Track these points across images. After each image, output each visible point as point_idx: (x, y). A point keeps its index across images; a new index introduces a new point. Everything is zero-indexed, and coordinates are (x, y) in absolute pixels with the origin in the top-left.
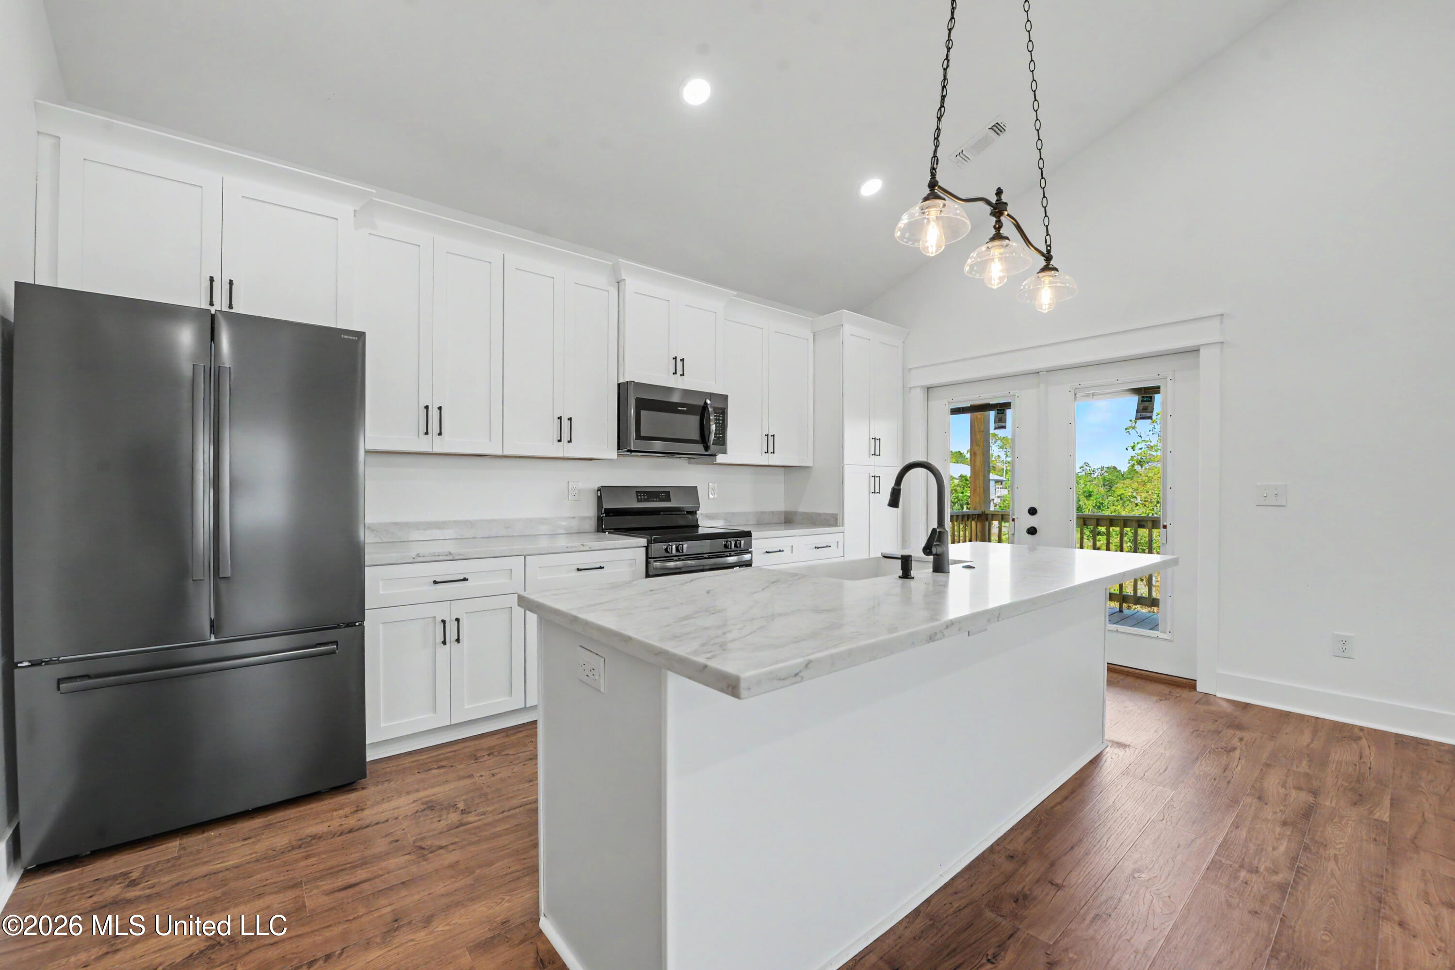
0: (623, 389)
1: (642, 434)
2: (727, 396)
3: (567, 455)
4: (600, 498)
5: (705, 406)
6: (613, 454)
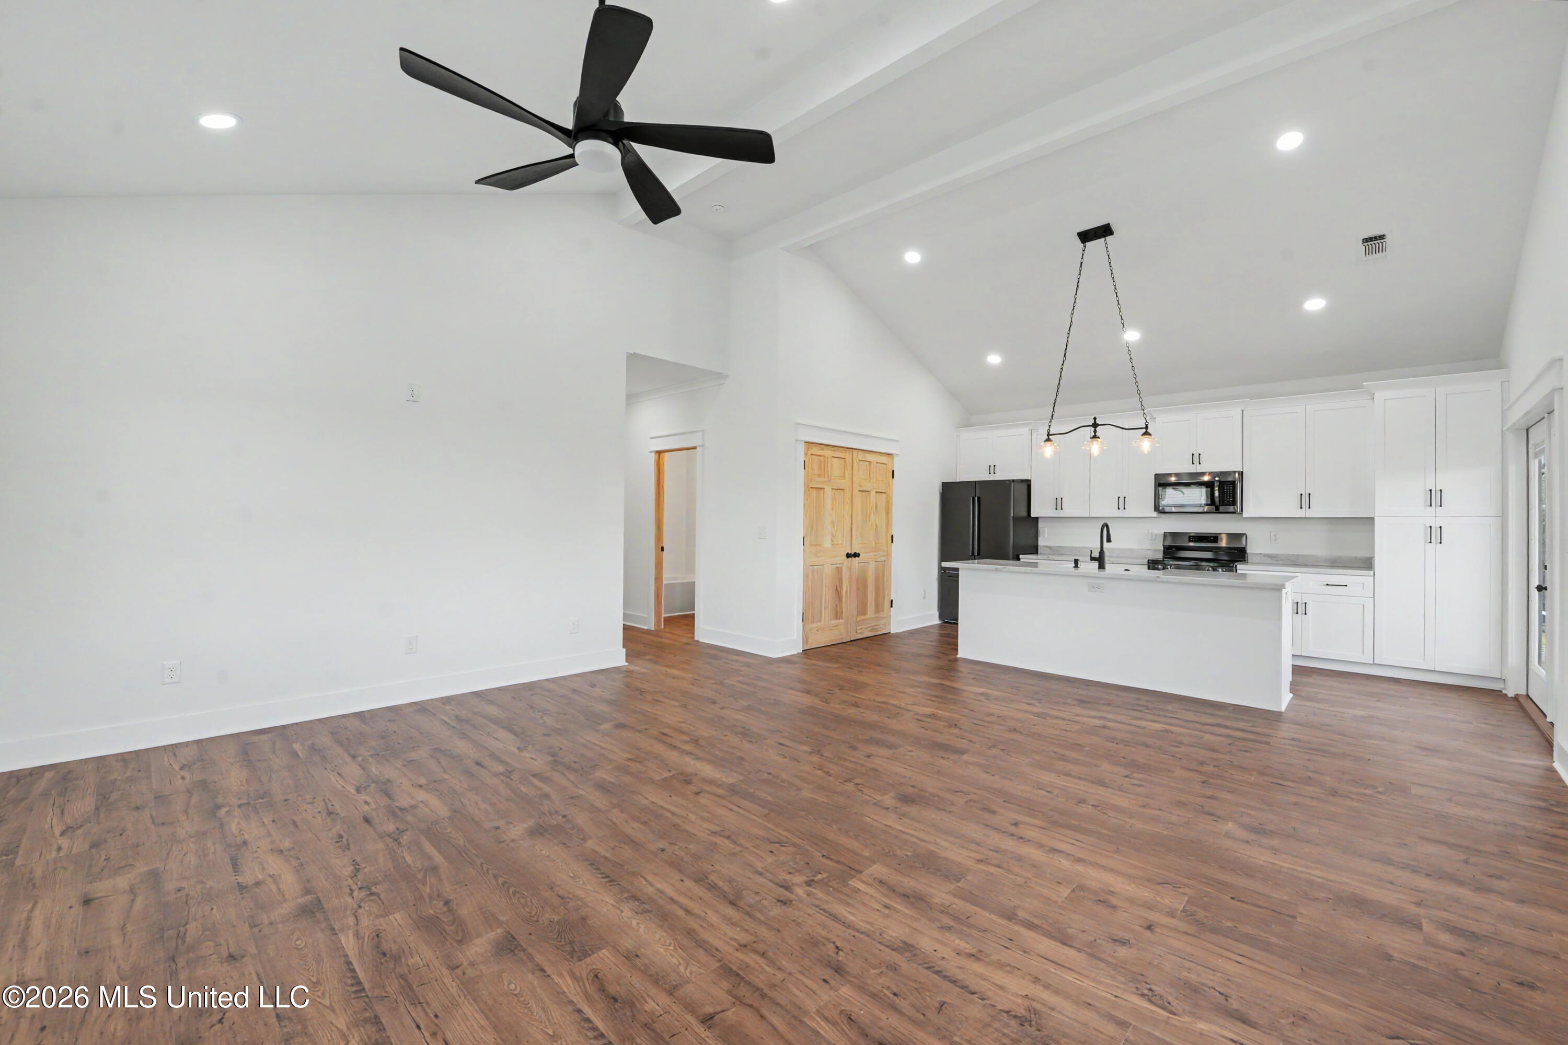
0: (1155, 477)
3: (1124, 516)
4: (1164, 540)
5: (1214, 482)
6: (1153, 514)
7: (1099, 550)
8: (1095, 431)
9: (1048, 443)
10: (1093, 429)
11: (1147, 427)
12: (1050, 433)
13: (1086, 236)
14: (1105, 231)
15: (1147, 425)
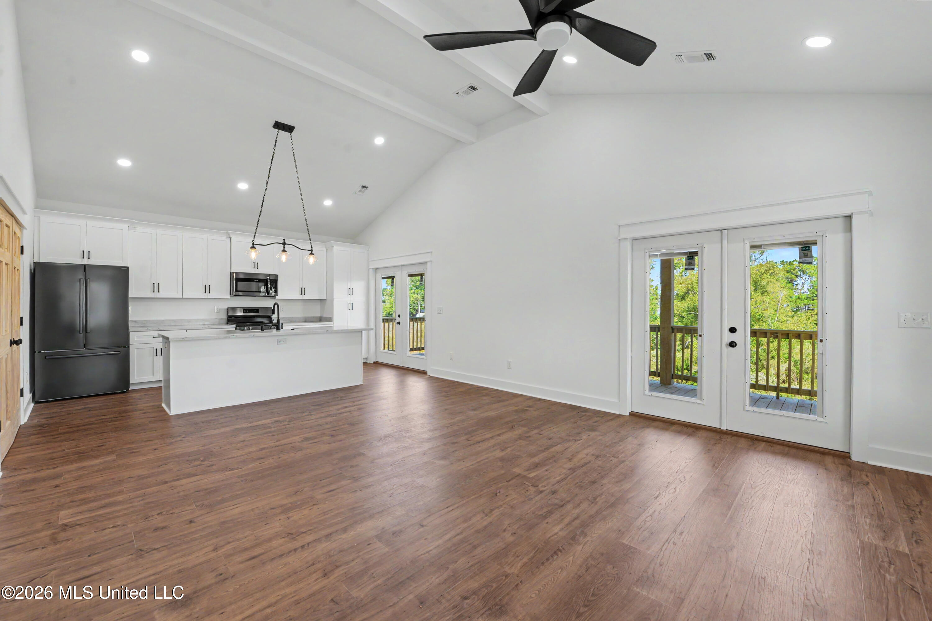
0: (231, 274)
1: (238, 290)
2: (278, 275)
3: (208, 297)
4: (228, 312)
5: (267, 279)
6: (228, 296)
7: (277, 319)
8: (284, 247)
9: (253, 250)
10: (283, 246)
11: (312, 250)
12: (254, 243)
13: (278, 126)
14: (290, 129)
15: (312, 249)
